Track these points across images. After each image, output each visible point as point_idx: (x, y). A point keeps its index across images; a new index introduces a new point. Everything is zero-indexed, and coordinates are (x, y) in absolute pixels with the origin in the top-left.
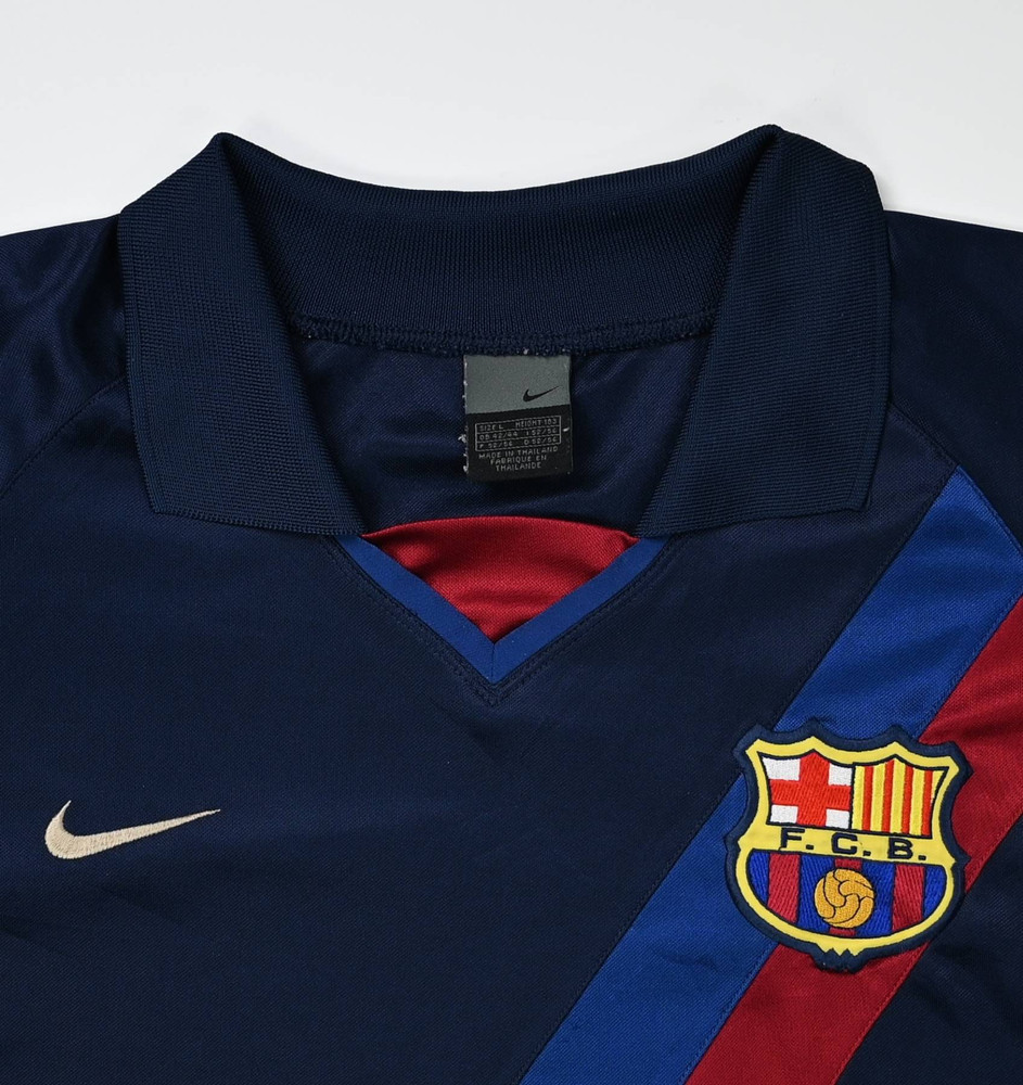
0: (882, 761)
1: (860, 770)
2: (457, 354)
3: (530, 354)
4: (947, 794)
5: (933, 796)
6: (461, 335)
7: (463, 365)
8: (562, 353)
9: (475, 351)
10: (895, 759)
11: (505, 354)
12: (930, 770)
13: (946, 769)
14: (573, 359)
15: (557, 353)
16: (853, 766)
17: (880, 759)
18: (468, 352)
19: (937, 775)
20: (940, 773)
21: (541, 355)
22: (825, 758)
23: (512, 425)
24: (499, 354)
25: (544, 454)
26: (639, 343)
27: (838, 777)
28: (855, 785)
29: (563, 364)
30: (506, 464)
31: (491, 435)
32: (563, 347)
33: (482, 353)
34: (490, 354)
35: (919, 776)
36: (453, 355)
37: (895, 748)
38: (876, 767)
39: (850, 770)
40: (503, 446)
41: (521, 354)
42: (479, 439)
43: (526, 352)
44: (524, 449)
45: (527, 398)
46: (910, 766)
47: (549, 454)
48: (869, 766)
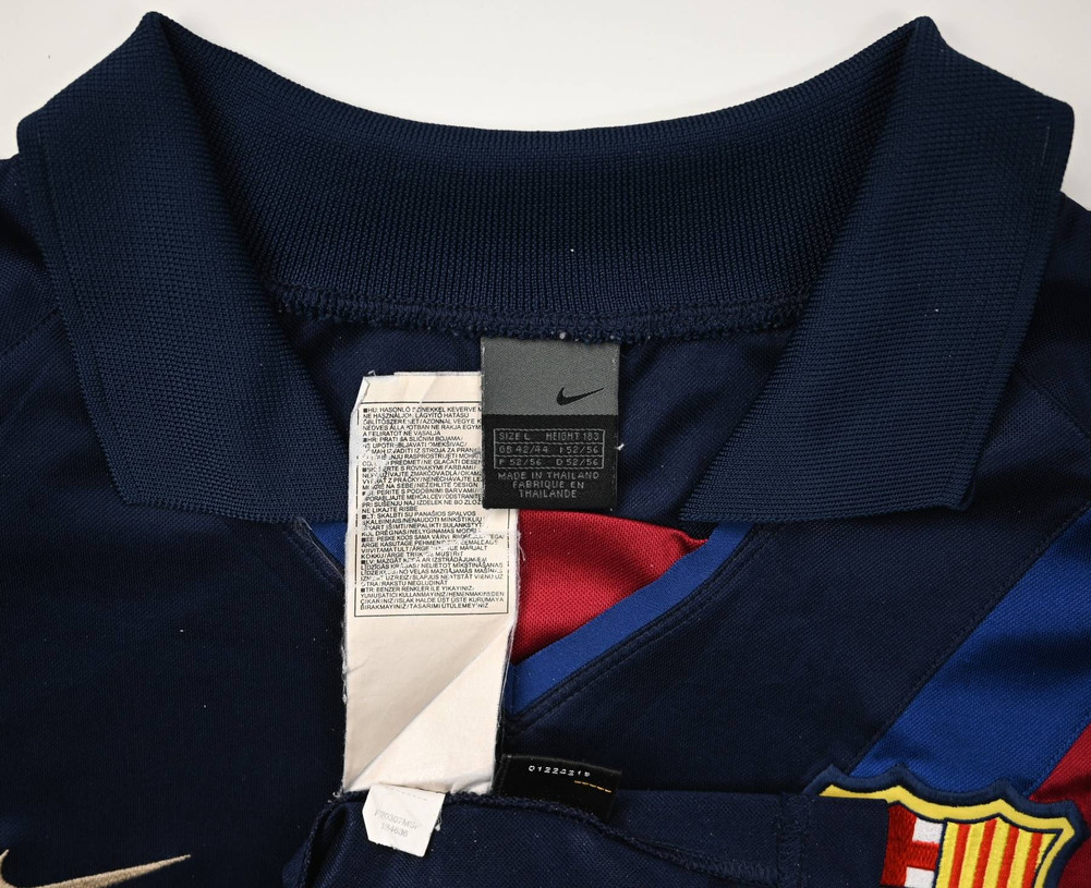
0: (981, 820)
1: (953, 828)
2: (472, 336)
3: (568, 339)
4: (1056, 860)
5: (1039, 861)
6: (479, 310)
7: (480, 351)
8: (610, 341)
9: (493, 334)
10: (998, 819)
11: (536, 338)
12: (1038, 833)
13: (1058, 832)
14: (624, 349)
15: (601, 339)
16: (945, 822)
17: (978, 817)
18: (485, 334)
19: (1047, 839)
20: (1052, 836)
21: (581, 341)
22: (912, 812)
23: (541, 437)
24: (526, 337)
25: (581, 480)
26: (710, 332)
27: (924, 833)
28: (945, 843)
29: (610, 357)
30: (532, 489)
31: (514, 447)
32: (611, 332)
33: (505, 335)
34: (515, 336)
35: (1025, 839)
36: (467, 337)
37: (999, 806)
38: (973, 826)
39: (940, 826)
40: (529, 465)
41: (556, 338)
42: (498, 453)
43: (562, 336)
44: (557, 471)
45: (562, 400)
46: (1015, 827)
47: (586, 481)
48: (965, 824)
